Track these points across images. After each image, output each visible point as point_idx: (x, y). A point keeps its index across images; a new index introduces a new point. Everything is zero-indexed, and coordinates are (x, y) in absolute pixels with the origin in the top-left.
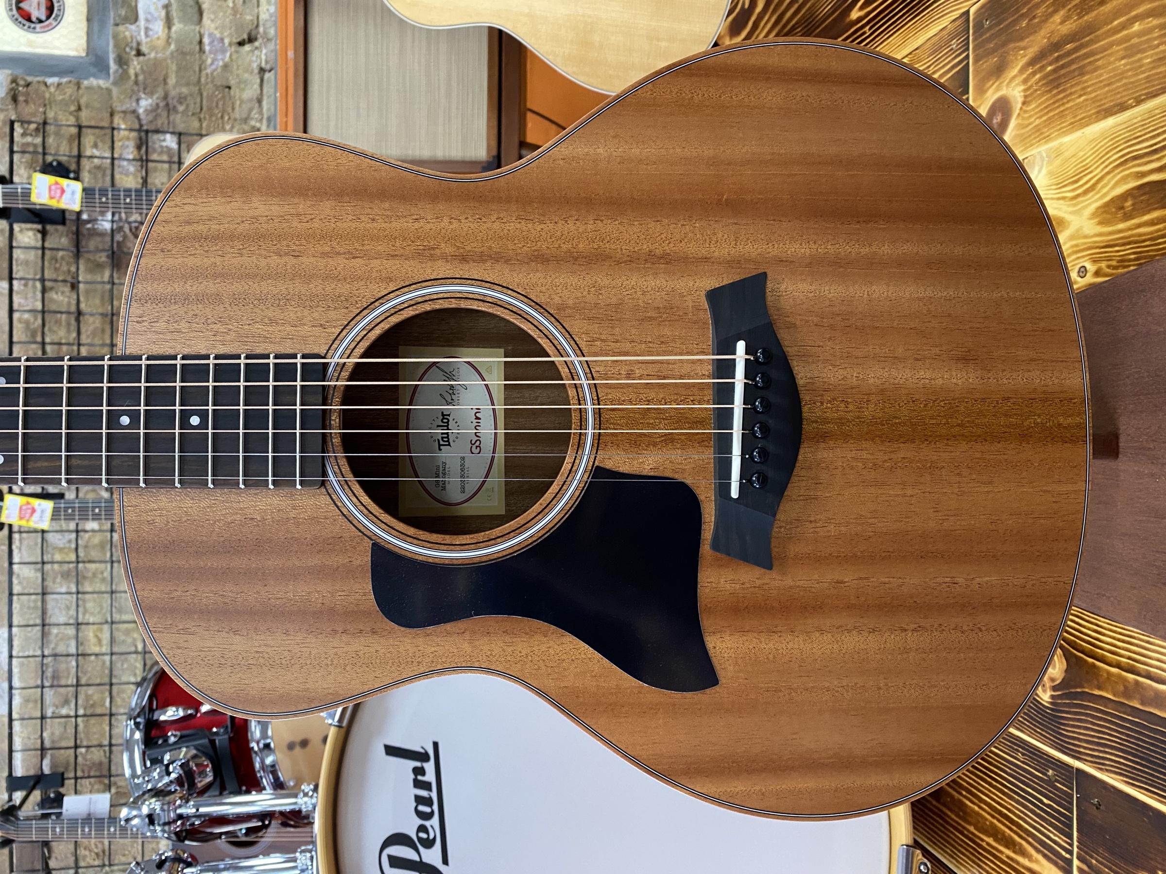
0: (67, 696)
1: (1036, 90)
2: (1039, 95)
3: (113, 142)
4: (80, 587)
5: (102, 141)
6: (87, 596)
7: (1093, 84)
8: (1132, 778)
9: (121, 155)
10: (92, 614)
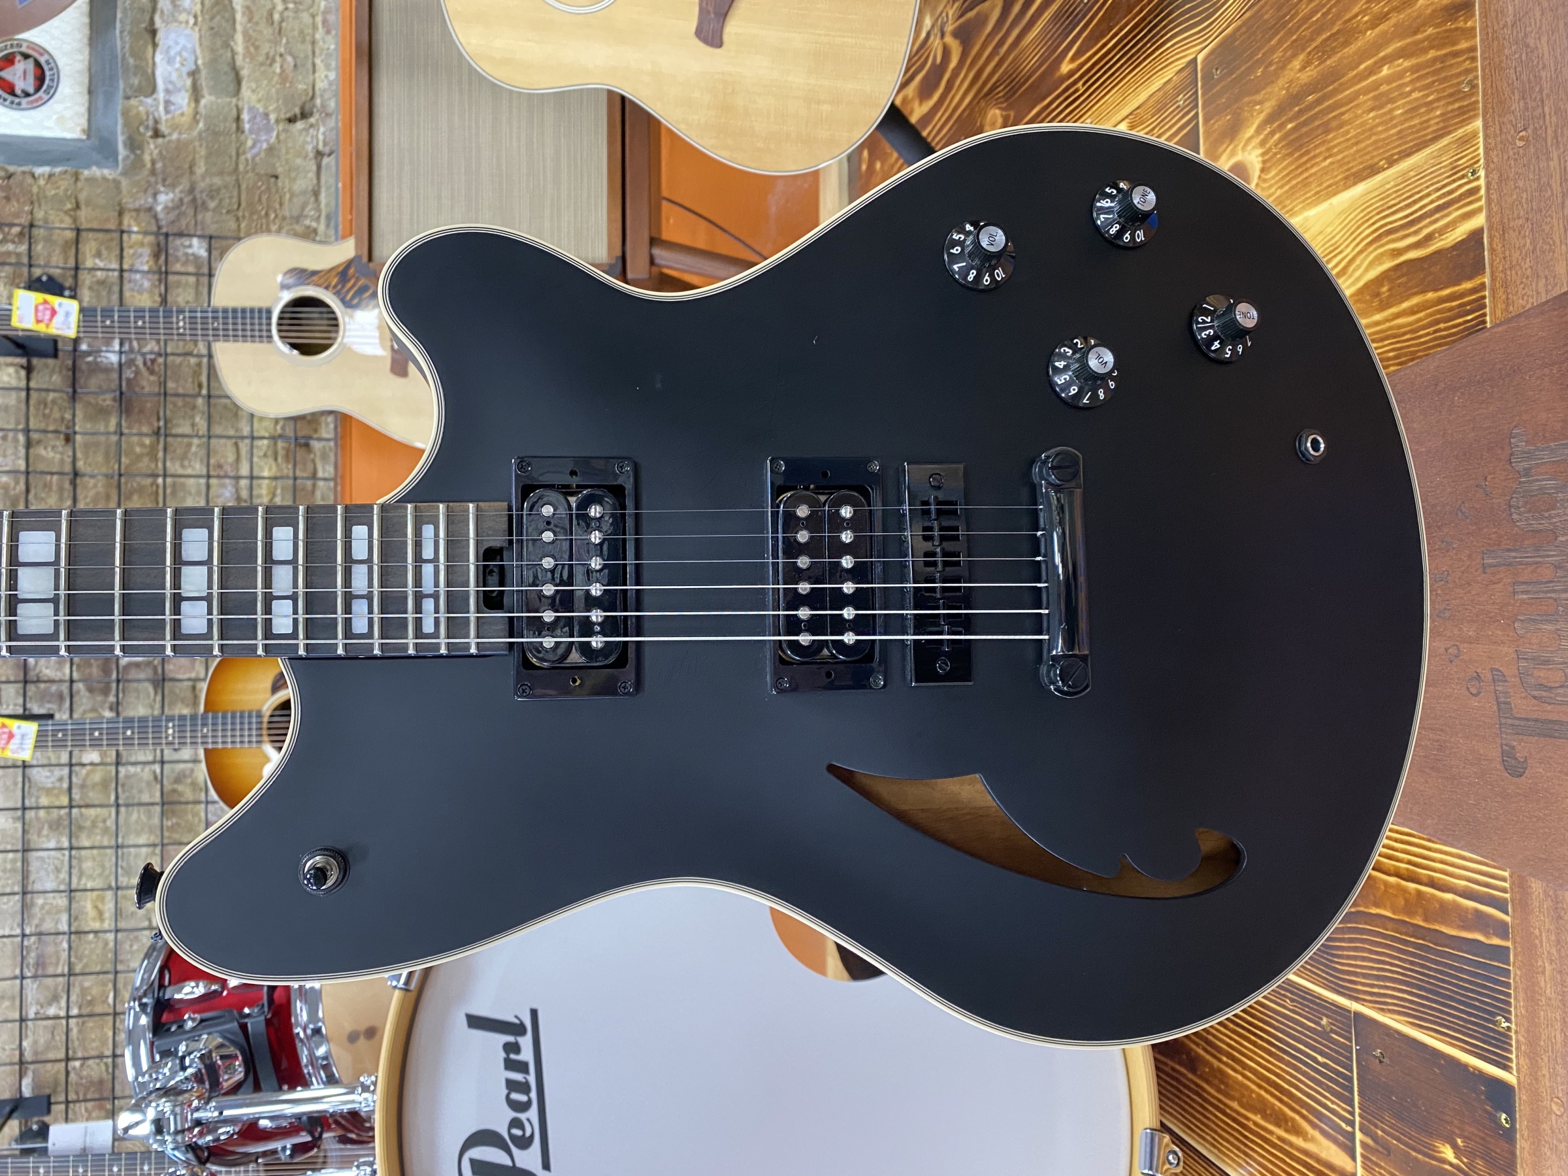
0: (56, 989)
1: (1276, 154)
2: (1279, 160)
3: (122, 250)
4: (73, 841)
5: (107, 248)
6: (83, 852)
7: (1339, 144)
8: (1418, 1018)
9: (132, 265)
10: (90, 877)
